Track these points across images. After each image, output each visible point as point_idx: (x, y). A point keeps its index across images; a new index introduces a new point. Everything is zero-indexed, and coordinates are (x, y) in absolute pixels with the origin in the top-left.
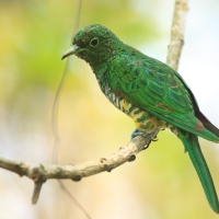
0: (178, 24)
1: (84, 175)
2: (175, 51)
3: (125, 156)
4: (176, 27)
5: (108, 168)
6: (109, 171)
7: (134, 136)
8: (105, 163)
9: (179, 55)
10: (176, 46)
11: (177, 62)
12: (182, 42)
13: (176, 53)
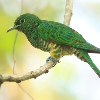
0: (69, 5)
1: (23, 80)
2: (68, 18)
3: (44, 71)
4: (69, 6)
5: (35, 77)
6: (35, 78)
7: (48, 61)
8: (33, 74)
9: (70, 20)
10: (68, 16)
11: (69, 24)
12: (72, 14)
13: (69, 20)
